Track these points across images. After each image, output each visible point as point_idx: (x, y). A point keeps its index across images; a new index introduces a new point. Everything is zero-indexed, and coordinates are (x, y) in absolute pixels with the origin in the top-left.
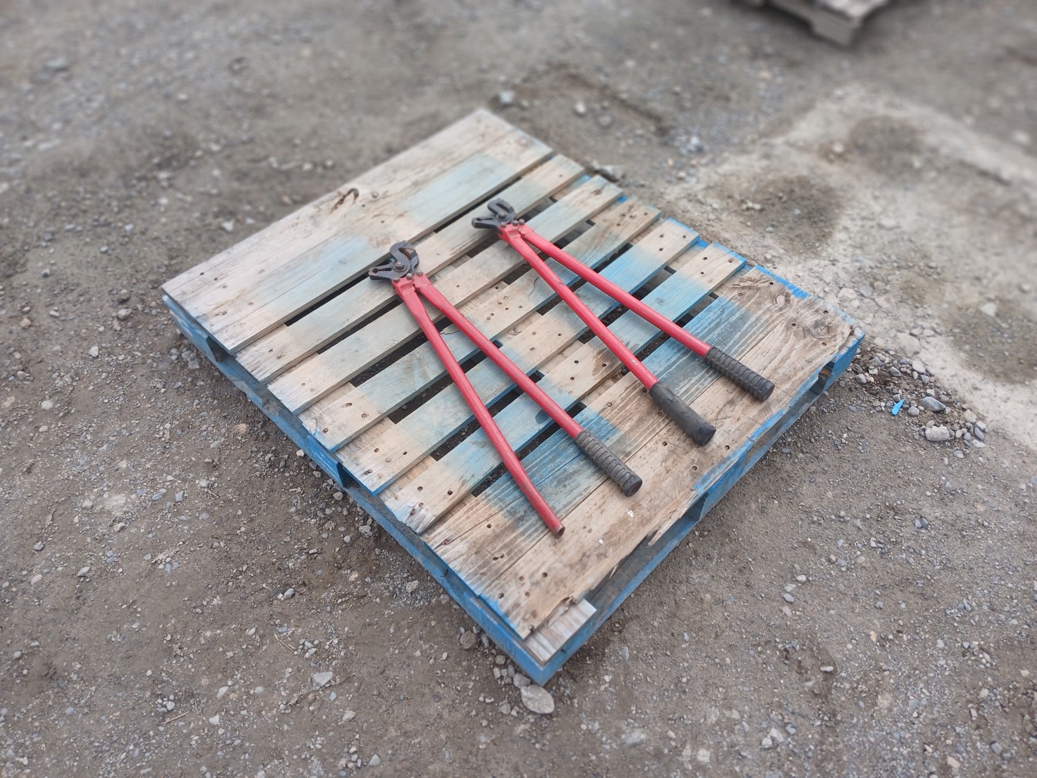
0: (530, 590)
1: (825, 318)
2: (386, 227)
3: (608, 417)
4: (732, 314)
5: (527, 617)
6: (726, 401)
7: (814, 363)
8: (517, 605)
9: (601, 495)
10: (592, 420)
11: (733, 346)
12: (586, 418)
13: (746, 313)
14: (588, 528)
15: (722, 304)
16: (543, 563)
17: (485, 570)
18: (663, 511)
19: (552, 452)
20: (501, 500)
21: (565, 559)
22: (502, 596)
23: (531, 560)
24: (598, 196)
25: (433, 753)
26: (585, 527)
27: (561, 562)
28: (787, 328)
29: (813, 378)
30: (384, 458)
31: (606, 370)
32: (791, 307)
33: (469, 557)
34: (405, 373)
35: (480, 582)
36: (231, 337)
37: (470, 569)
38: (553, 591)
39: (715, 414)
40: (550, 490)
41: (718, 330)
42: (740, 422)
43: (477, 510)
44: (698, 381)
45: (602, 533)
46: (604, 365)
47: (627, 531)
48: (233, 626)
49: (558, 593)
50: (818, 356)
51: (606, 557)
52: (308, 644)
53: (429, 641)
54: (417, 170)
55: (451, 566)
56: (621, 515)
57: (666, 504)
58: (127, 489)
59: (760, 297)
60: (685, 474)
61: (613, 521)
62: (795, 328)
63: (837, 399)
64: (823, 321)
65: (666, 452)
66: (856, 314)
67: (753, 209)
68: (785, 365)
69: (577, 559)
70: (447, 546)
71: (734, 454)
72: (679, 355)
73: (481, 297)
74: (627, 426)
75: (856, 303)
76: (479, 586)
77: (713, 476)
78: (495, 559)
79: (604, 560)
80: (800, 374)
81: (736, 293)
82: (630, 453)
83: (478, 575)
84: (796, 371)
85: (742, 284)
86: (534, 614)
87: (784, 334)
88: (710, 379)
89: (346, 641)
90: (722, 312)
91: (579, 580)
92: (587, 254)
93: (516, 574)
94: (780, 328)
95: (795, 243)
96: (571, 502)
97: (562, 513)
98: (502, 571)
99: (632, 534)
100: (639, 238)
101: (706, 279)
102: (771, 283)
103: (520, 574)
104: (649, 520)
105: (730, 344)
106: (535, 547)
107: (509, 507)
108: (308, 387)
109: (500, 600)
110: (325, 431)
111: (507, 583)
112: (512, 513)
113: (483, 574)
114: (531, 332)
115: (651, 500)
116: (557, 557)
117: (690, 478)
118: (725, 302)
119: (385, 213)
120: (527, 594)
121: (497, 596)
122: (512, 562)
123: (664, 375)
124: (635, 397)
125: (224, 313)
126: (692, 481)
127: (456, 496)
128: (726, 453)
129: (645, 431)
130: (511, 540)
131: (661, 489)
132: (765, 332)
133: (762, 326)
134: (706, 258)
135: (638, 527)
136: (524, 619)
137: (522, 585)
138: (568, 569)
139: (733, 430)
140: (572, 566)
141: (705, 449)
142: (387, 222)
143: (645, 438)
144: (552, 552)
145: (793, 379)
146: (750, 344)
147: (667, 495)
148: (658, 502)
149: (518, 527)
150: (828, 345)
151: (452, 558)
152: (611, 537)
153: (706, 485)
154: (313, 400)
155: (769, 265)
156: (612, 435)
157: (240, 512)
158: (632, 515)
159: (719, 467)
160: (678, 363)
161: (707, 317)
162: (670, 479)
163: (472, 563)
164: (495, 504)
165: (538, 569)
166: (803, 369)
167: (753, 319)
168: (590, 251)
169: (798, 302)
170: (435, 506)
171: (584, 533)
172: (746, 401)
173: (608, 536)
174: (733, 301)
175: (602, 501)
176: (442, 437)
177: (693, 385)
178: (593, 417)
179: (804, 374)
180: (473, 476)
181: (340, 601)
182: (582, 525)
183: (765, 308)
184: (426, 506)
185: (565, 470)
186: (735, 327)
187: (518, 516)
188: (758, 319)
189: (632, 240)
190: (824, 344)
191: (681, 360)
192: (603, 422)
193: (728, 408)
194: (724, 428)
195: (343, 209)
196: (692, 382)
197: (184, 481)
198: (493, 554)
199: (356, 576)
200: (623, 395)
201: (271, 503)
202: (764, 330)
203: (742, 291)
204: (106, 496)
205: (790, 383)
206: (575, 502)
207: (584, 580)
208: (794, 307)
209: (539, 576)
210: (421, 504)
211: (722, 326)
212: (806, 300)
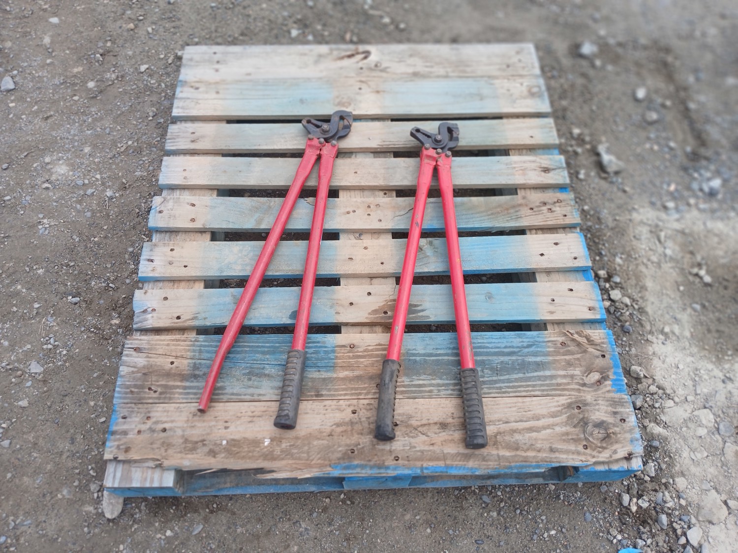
0: (144, 431)
1: (614, 425)
2: (358, 94)
3: (339, 355)
4: (535, 354)
5: (121, 447)
6: (441, 421)
7: (557, 455)
8: (125, 433)
9: (264, 409)
10: (326, 347)
11: (503, 381)
12: (324, 342)
13: (549, 363)
14: (227, 425)
15: (538, 339)
16: (172, 421)
17: (136, 390)
18: (290, 462)
19: (272, 347)
20: (200, 352)
21: (188, 432)
22: (124, 418)
23: (168, 411)
24: (543, 174)
25: (35, 471)
26: (226, 422)
27: (183, 431)
28: (569, 406)
29: (539, 467)
30: (171, 259)
31: (382, 318)
32: (596, 391)
33: (138, 372)
34: (250, 210)
35: (124, 395)
36: (183, 108)
37: (129, 381)
38: (155, 446)
39: (419, 423)
40: (238, 373)
41: (506, 359)
42: (431, 448)
43: (179, 345)
44: (439, 385)
45: (232, 437)
46: (385, 313)
47: (249, 452)
48: (33, 294)
49: (157, 450)
50: (567, 452)
51: (214, 457)
52: (52, 341)
53: (106, 402)
54: (428, 64)
55: (121, 368)
56: (259, 436)
57: (299, 459)
58: (73, 167)
59: (578, 359)
60: (340, 449)
61: (250, 435)
62: (576, 411)
63: (584, 497)
64: (611, 426)
65: (347, 420)
66: (690, 440)
67: (701, 278)
68: (527, 435)
69: (195, 439)
70: (134, 353)
71: (395, 469)
72: (450, 351)
73: (366, 193)
74: (343, 374)
75: (702, 432)
76: (120, 398)
77: (358, 470)
78: (150, 389)
79: (210, 457)
80: (531, 454)
81: (561, 339)
82: (322, 395)
83: (128, 390)
84: (531, 447)
85: (576, 336)
86: (127, 450)
87: (559, 409)
88: (450, 392)
89: (70, 357)
90: (529, 346)
91: (179, 455)
92: (478, 215)
93: (149, 412)
94: (563, 400)
95: (709, 336)
96: (240, 395)
97: (225, 398)
98: (145, 401)
99: (250, 458)
100: (540, 232)
101: (552, 308)
102: (603, 356)
103: (151, 415)
104: (273, 459)
105: (502, 378)
106: (182, 405)
107: (199, 361)
108: (185, 174)
109: (121, 420)
110: (160, 212)
111: (138, 412)
112: (195, 367)
113: (132, 392)
114: (365, 245)
115: (293, 445)
116: (185, 425)
117: (339, 455)
118: (541, 340)
119: (370, 83)
120: (139, 432)
121: (122, 415)
122: (157, 401)
123: (418, 358)
124: (377, 356)
125: (197, 88)
126: (339, 459)
127: (180, 323)
128: (390, 462)
129: (352, 389)
130: (173, 386)
131: (309, 444)
132: (545, 393)
133: (547, 385)
134: (571, 290)
135: (260, 456)
136: (118, 447)
137: (144, 423)
138: (181, 441)
139: (418, 449)
140: (186, 441)
141: (378, 444)
142: (362, 91)
143: (345, 395)
144: (186, 419)
145: (519, 453)
146: (520, 392)
147: (308, 453)
148: (296, 451)
149: (187, 381)
150: (588, 451)
151: (128, 364)
152: (234, 446)
153: (345, 472)
154: (180, 185)
155: (661, 336)
156: (325, 371)
157: (105, 228)
158: (266, 444)
159: (371, 468)
160: (440, 358)
161: (511, 340)
162: (325, 442)
163: (134, 378)
164: (194, 351)
165: (166, 422)
166: (539, 451)
167: (548, 373)
168: (484, 214)
169: (608, 391)
170: (160, 318)
171: (221, 425)
172: (457, 435)
173: (233, 443)
174: (550, 344)
175: (259, 414)
176: (219, 275)
177: (430, 385)
178: (329, 346)
179: (534, 457)
180: (205, 318)
181: (92, 330)
182: (226, 419)
183: (571, 372)
184: (154, 314)
185: (263, 368)
186: (524, 367)
187: (197, 372)
188: (552, 377)
189: (530, 230)
190: (586, 447)
191: (446, 358)
192: (332, 356)
193: (435, 428)
194: (412, 440)
195: (347, 62)
196: (433, 382)
197: (103, 184)
198: (152, 384)
199: (117, 322)
200: (370, 348)
201: (126, 235)
202: (547, 390)
203: (569, 343)
204: (61, 162)
205: (513, 453)
206: (243, 397)
207: (182, 458)
208: (600, 392)
209: (161, 426)
210: (154, 310)
211: (514, 358)
212: (617, 396)
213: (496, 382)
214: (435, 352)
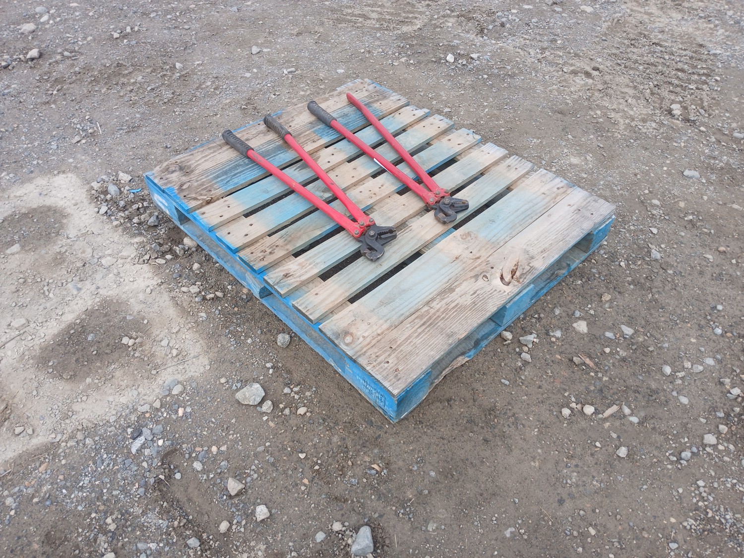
2: (467, 248)
3: (317, 137)
4: (222, 180)
11: (231, 164)
13: (213, 180)
17: (382, 93)
23: (363, 95)
24: (287, 272)
28: (192, 171)
32: (182, 182)
41: (236, 172)
43: (387, 108)
59: (198, 189)
62: (188, 171)
65: (291, 123)
83: (385, 92)
87: (197, 168)
90: (229, 181)
93: (369, 92)
94: (197, 172)
98: (375, 93)
101: (227, 203)
102: (185, 196)
114: (354, 178)
119: (472, 261)
121: (377, 87)
125: (558, 188)
132: (208, 170)
133: (208, 173)
134: (221, 216)
142: (467, 252)
143: (300, 128)
156: (316, 130)
162: (292, 115)
167: (211, 176)
177: (265, 148)
178: (325, 137)
182: (339, 103)
183: (199, 182)
186: (225, 173)
188: (207, 177)
190: (176, 162)
192: (320, 135)
194: (258, 131)
208: (179, 183)
212: (169, 185)
213: (235, 162)
214: (274, 158)
